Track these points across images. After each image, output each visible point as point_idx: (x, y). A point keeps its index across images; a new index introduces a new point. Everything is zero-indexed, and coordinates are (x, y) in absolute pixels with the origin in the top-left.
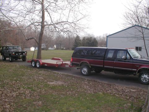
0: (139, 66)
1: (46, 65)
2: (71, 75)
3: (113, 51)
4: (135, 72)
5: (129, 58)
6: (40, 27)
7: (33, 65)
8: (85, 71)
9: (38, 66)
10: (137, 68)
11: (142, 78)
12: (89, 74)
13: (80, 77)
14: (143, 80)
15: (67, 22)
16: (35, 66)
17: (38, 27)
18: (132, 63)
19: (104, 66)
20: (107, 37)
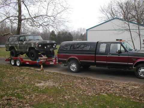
0: (136, 60)
1: (27, 63)
2: (58, 72)
3: (105, 45)
4: (132, 66)
5: (124, 51)
6: (17, 21)
7: (13, 64)
8: (74, 68)
9: (18, 64)
10: (133, 62)
11: (139, 72)
12: (79, 71)
13: (69, 75)
14: (141, 74)
15: (46, 15)
16: (15, 64)
17: (14, 21)
18: (128, 57)
19: (95, 61)
20: (87, 30)
